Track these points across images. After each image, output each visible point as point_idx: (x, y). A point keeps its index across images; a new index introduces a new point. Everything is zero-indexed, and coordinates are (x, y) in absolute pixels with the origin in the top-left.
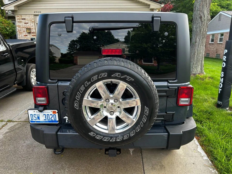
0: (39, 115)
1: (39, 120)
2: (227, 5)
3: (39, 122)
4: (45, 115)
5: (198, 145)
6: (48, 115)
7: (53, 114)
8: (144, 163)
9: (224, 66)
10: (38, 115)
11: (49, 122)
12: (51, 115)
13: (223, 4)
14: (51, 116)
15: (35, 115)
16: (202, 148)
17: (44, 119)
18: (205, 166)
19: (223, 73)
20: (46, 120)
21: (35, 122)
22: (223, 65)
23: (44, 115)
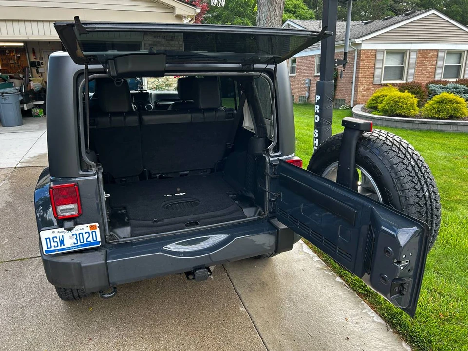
0: (63, 236)
1: (64, 245)
2: (295, 8)
3: (64, 249)
4: (76, 234)
5: (302, 244)
6: (81, 235)
7: (90, 232)
8: (236, 286)
9: (317, 121)
10: (61, 238)
11: (83, 246)
12: (87, 234)
13: (288, 5)
14: (86, 236)
15: (54, 239)
16: (309, 247)
17: (74, 243)
18: (318, 269)
19: (317, 131)
20: (77, 243)
21: (54, 251)
22: (317, 119)
23: (73, 235)
